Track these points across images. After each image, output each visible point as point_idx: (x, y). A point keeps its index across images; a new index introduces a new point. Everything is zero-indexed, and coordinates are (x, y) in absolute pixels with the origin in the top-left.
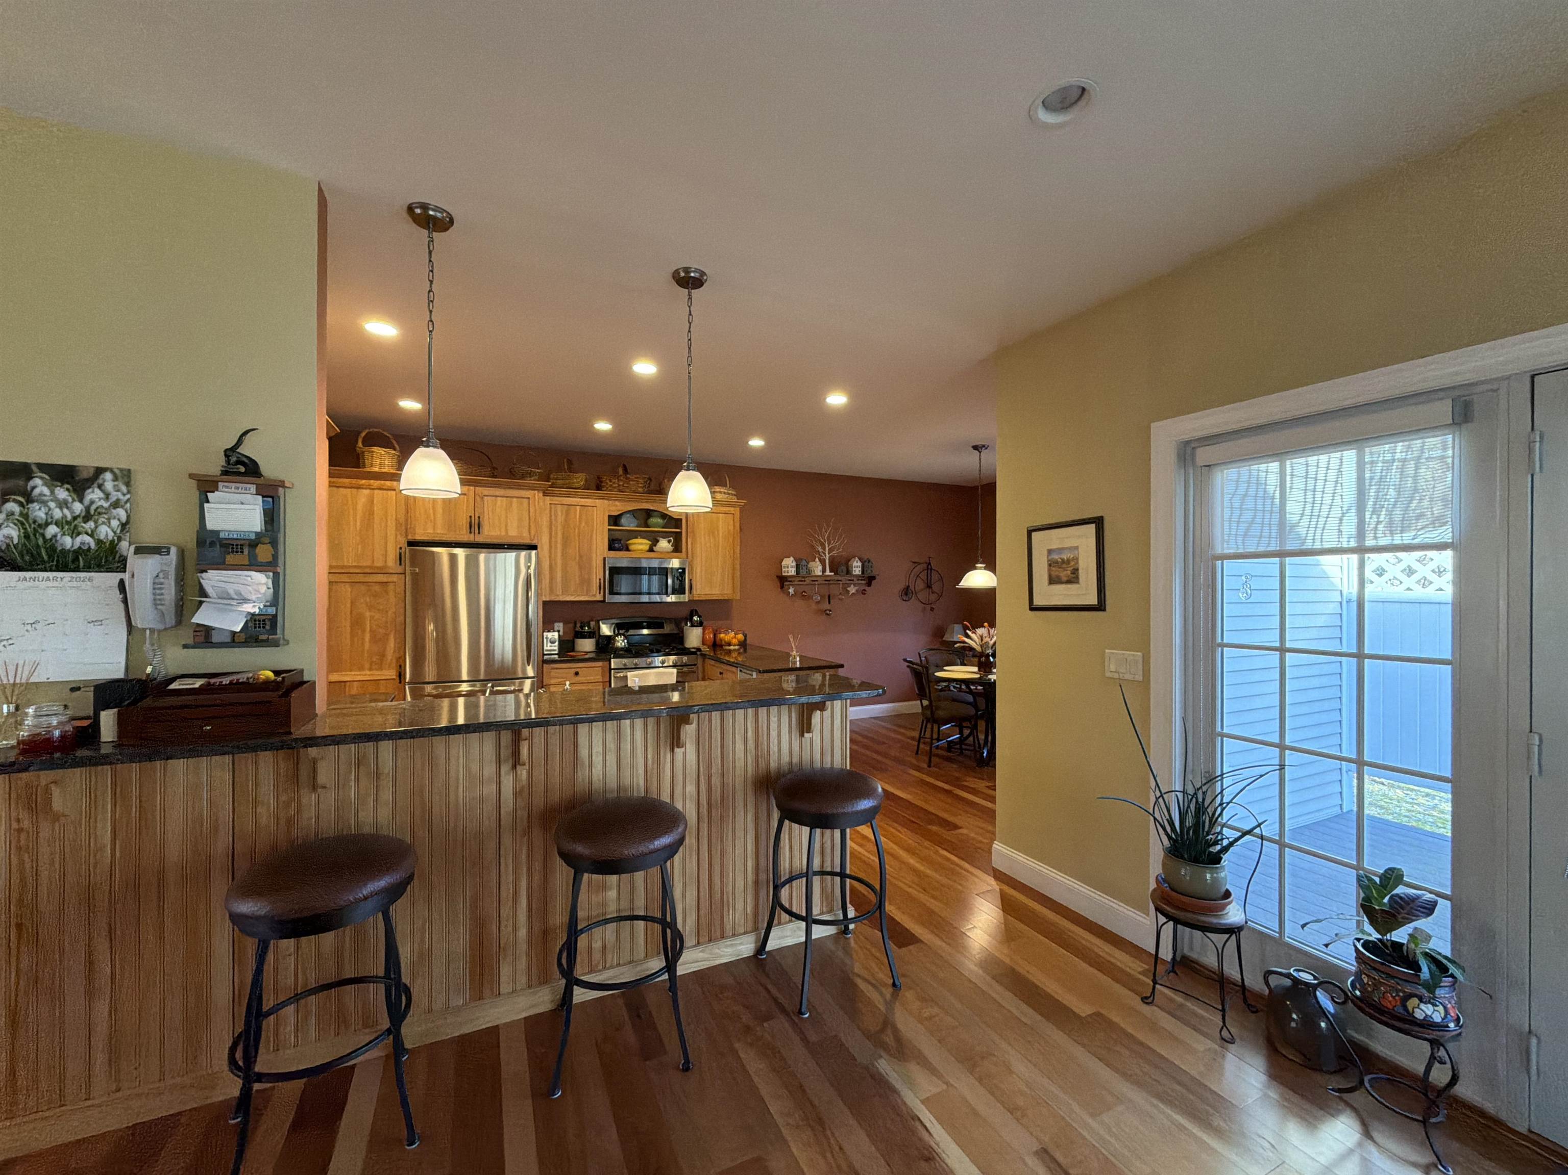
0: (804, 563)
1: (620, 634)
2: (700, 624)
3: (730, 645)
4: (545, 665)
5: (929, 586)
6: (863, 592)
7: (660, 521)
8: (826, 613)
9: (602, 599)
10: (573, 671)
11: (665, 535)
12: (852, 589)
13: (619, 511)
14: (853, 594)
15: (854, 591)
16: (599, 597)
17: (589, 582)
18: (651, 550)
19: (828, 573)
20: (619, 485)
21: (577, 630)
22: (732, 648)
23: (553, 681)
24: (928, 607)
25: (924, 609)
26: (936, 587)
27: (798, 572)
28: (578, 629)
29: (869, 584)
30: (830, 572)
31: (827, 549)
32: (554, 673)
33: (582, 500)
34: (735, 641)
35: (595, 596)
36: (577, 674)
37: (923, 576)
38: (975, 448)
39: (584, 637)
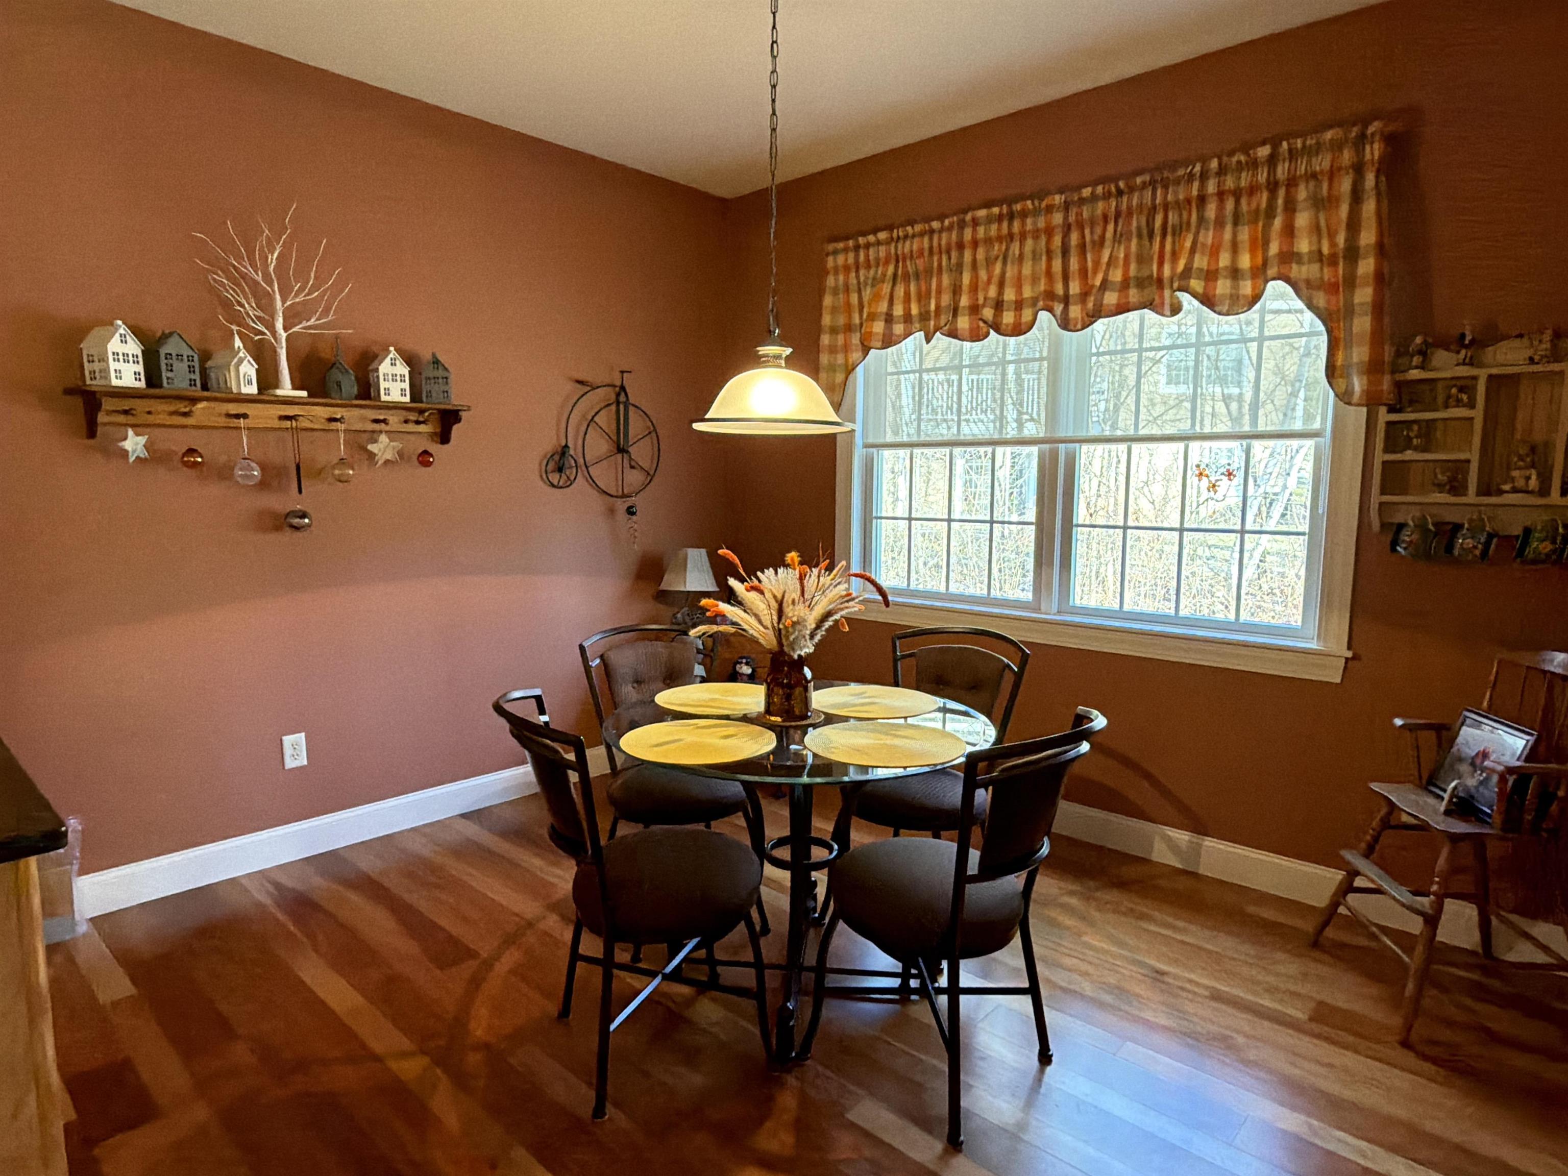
0: (178, 349)
5: (621, 450)
6: (425, 459)
8: (290, 524)
12: (383, 448)
14: (387, 462)
15: (389, 456)
19: (286, 390)
24: (621, 505)
25: (612, 511)
26: (641, 452)
27: (152, 376)
29: (444, 437)
30: (295, 387)
31: (281, 313)
37: (606, 419)
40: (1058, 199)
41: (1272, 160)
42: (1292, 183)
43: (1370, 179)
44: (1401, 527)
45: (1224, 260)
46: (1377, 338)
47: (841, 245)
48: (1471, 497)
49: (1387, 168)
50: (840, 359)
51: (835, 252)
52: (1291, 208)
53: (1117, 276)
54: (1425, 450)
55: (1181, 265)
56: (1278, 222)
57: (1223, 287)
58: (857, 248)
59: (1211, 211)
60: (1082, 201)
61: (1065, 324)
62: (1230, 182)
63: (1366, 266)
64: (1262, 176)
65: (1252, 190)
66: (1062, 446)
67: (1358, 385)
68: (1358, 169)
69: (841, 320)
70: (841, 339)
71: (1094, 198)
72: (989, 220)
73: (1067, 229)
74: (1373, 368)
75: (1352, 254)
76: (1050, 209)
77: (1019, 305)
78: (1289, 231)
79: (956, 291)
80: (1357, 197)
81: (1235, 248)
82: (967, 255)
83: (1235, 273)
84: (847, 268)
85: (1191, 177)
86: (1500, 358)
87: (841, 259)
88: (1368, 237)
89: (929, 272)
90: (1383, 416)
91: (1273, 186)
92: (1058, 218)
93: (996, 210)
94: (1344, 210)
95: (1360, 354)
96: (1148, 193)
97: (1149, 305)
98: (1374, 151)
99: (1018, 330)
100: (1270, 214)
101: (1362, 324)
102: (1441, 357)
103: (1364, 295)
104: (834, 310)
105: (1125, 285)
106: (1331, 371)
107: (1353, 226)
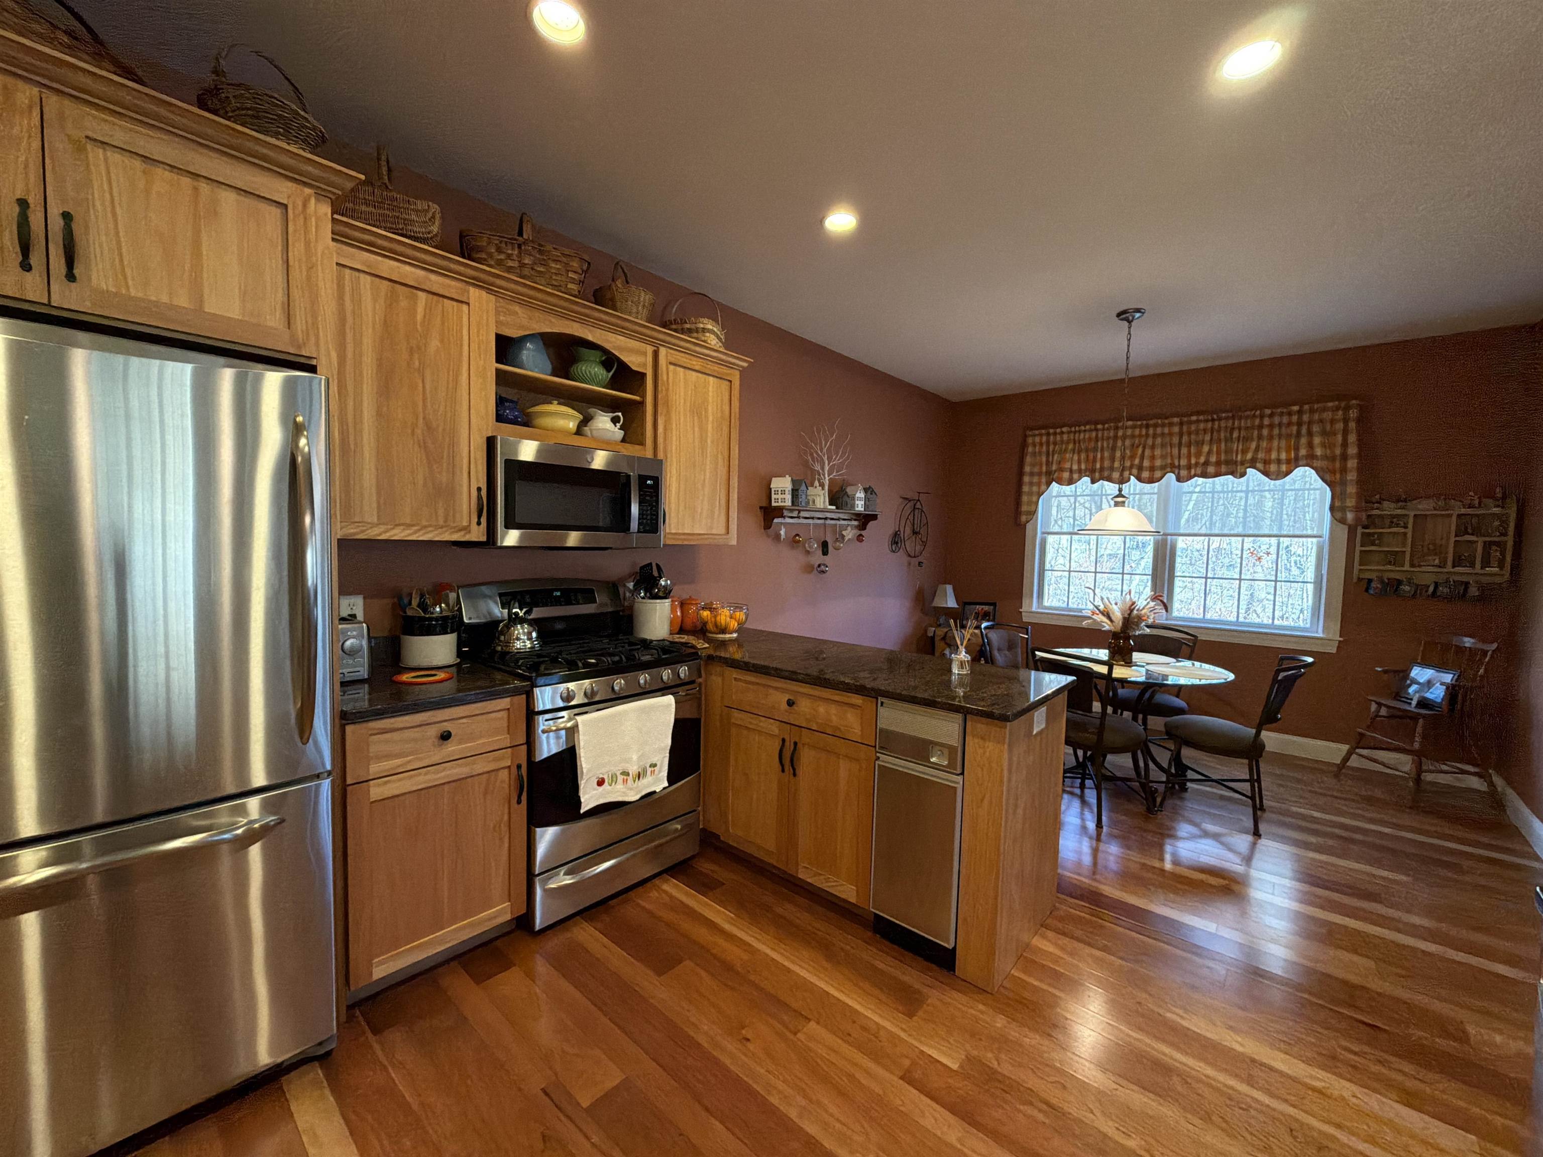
0: (803, 487)
1: (522, 621)
2: (666, 594)
3: (724, 631)
4: (349, 729)
5: (915, 533)
6: (858, 539)
7: (599, 371)
8: (821, 570)
9: (484, 538)
10: (433, 732)
11: (611, 405)
12: (850, 533)
13: (522, 327)
14: (849, 540)
15: (849, 537)
16: (478, 534)
17: (448, 493)
18: (579, 432)
20: (522, 265)
21: (410, 613)
22: (728, 636)
23: (375, 768)
24: (915, 561)
25: (909, 564)
26: (923, 533)
27: (793, 502)
28: (414, 610)
29: (863, 527)
30: (830, 504)
31: (827, 468)
32: (378, 744)
33: (433, 277)
34: (734, 624)
35: (467, 529)
36: (446, 736)
37: (911, 517)
38: (1125, 315)
39: (429, 631)
40: (1176, 420)
41: (1300, 412)
42: (1310, 423)
43: (1352, 425)
44: (1370, 581)
45: (1274, 456)
46: (1359, 496)
47: (1037, 432)
48: (1407, 567)
49: (1359, 421)
50: (1035, 489)
51: (1035, 435)
52: (1310, 434)
53: (1213, 459)
54: (1379, 545)
55: (1249, 456)
56: (1304, 441)
57: (1273, 468)
58: (1048, 434)
59: (1265, 432)
60: (1190, 423)
61: (1179, 479)
62: (1276, 420)
63: (1352, 463)
64: (1295, 418)
65: (1290, 424)
66: (1169, 537)
67: (1350, 516)
68: (1346, 421)
69: (1036, 470)
70: (1035, 479)
71: (1198, 421)
72: (1134, 427)
73: (1181, 435)
74: (1357, 509)
75: (1344, 457)
76: (1171, 425)
77: (1152, 469)
78: (1310, 445)
79: (1113, 459)
80: (1345, 432)
81: (1279, 450)
82: (1119, 443)
83: (1279, 461)
84: (1041, 444)
85: (1254, 416)
86: (1420, 507)
87: (1037, 439)
88: (1352, 450)
89: (1095, 449)
90: (1360, 530)
91: (1300, 424)
92: (1176, 429)
93: (1139, 423)
94: (1340, 438)
95: (1351, 502)
96: (1231, 421)
97: (1232, 473)
98: (1353, 414)
99: (1151, 481)
100: (1299, 435)
101: (1351, 489)
102: (1386, 504)
103: (1352, 476)
104: (1033, 465)
105: (1218, 463)
106: (1332, 508)
107: (1345, 445)
